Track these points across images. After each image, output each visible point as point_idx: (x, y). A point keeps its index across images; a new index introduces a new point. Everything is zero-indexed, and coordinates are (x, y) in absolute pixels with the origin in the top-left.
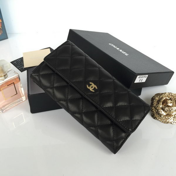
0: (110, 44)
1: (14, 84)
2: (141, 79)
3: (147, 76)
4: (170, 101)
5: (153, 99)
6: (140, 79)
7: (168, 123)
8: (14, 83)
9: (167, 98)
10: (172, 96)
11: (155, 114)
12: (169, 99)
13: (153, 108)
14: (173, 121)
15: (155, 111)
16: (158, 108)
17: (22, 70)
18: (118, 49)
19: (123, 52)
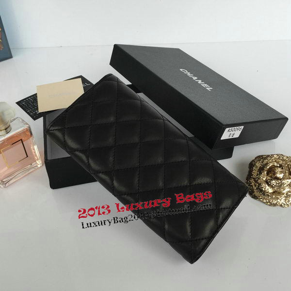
0: (181, 70)
1: (22, 142)
2: (232, 133)
3: (243, 127)
4: (280, 169)
5: (252, 165)
6: (230, 133)
7: (275, 205)
8: (21, 140)
9: (276, 164)
10: (283, 160)
11: (255, 190)
12: (278, 165)
13: (252, 180)
14: (284, 203)
15: (256, 185)
16: (259, 181)
17: (35, 117)
18: (195, 78)
19: (203, 85)
